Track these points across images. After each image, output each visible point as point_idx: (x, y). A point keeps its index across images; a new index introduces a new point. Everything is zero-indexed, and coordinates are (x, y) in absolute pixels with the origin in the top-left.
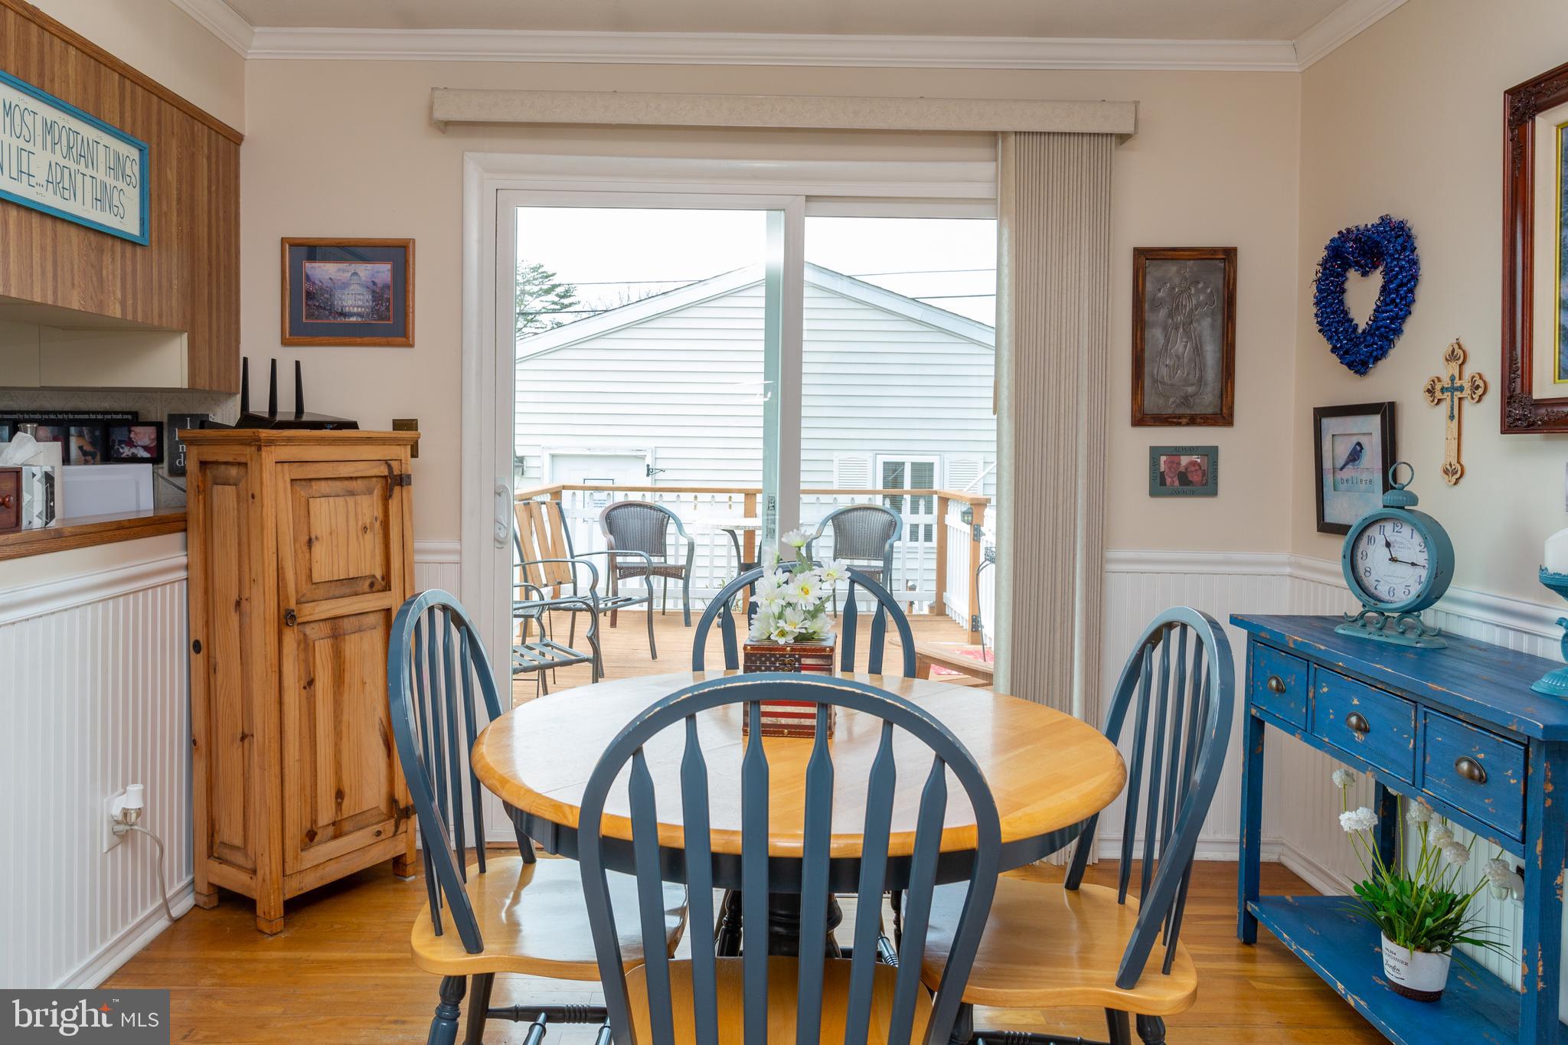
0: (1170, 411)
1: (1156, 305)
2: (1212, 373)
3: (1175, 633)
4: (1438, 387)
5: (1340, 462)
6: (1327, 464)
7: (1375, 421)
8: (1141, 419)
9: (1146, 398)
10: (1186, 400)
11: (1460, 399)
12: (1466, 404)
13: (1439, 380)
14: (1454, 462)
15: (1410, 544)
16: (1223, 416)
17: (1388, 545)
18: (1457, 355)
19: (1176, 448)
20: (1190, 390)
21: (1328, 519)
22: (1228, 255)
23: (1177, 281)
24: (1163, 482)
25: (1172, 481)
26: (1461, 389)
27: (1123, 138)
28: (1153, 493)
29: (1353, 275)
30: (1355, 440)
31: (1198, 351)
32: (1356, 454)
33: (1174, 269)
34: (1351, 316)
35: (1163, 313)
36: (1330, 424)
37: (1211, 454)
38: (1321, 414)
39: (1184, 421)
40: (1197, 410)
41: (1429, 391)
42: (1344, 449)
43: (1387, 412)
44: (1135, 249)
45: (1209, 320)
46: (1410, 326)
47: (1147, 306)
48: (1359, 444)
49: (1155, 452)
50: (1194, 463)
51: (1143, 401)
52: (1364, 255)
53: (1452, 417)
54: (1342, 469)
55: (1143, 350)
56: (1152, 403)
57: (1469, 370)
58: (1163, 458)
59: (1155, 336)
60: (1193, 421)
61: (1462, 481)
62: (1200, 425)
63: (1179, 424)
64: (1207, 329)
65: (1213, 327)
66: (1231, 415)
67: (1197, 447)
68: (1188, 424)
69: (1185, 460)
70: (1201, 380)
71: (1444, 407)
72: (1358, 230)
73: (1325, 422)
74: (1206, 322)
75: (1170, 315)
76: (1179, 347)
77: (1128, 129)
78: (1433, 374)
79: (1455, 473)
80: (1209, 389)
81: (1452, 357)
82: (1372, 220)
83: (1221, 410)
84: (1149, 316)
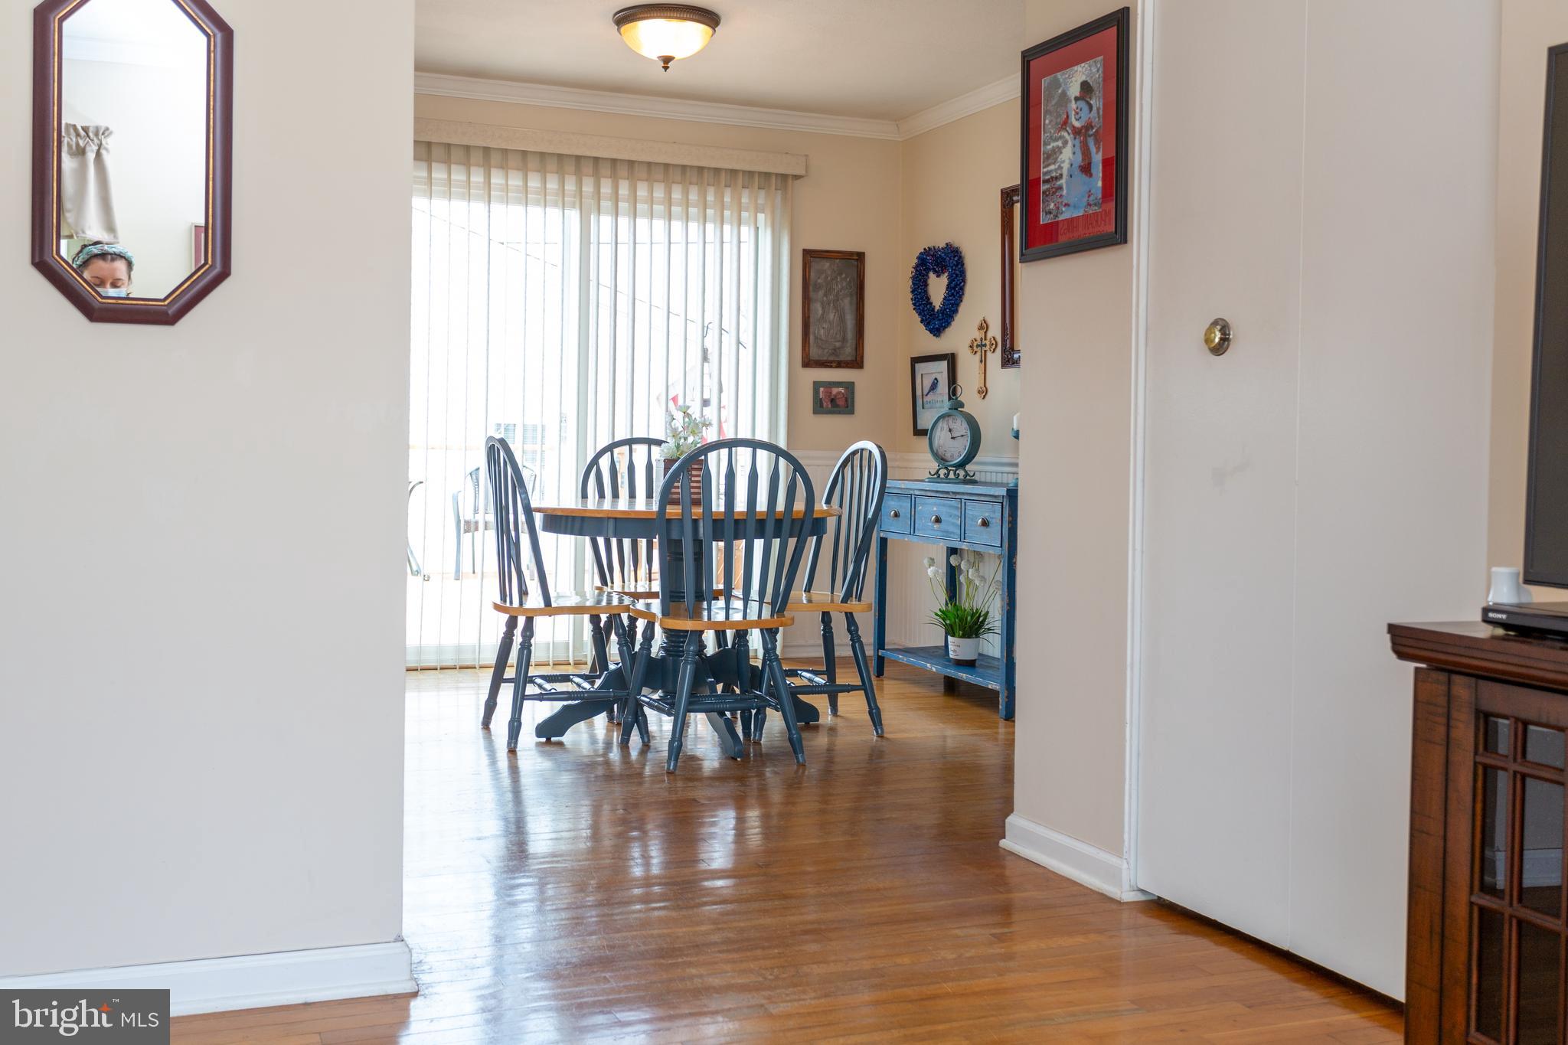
0: (825, 359)
1: (817, 287)
2: (850, 335)
3: (857, 457)
4: (975, 345)
5: (926, 390)
6: (919, 393)
7: (944, 364)
8: (808, 363)
9: (811, 349)
10: (835, 351)
11: (985, 351)
12: (989, 354)
13: (976, 341)
14: (983, 386)
15: (961, 427)
16: (857, 363)
17: (950, 430)
18: (984, 326)
19: (830, 383)
20: (838, 344)
21: (919, 427)
22: (859, 257)
23: (829, 273)
24: (821, 406)
25: (827, 404)
26: (985, 345)
27: (797, 177)
28: (815, 412)
29: (932, 276)
30: (934, 376)
31: (842, 319)
32: (934, 386)
33: (828, 264)
34: (931, 301)
35: (821, 293)
36: (919, 367)
37: (850, 387)
38: (915, 361)
39: (834, 365)
40: (842, 358)
41: (971, 347)
42: (927, 384)
43: (951, 359)
44: (804, 250)
45: (849, 299)
46: (962, 308)
47: (811, 288)
48: (936, 379)
49: (817, 385)
50: (839, 393)
51: (809, 350)
52: (937, 266)
53: (981, 361)
54: (927, 395)
55: (809, 317)
56: (815, 353)
57: (990, 335)
58: (822, 389)
59: (817, 308)
60: (840, 365)
61: (987, 397)
62: (844, 367)
63: (831, 367)
64: (847, 304)
65: (851, 303)
66: (862, 362)
67: (842, 382)
68: (836, 367)
69: (835, 391)
70: (844, 340)
71: (978, 357)
72: (934, 249)
73: (918, 366)
74: (847, 301)
75: (825, 295)
76: (831, 316)
77: (802, 172)
78: (973, 337)
79: (984, 392)
80: (849, 345)
81: (981, 328)
82: (942, 245)
83: (856, 358)
84: (812, 294)
